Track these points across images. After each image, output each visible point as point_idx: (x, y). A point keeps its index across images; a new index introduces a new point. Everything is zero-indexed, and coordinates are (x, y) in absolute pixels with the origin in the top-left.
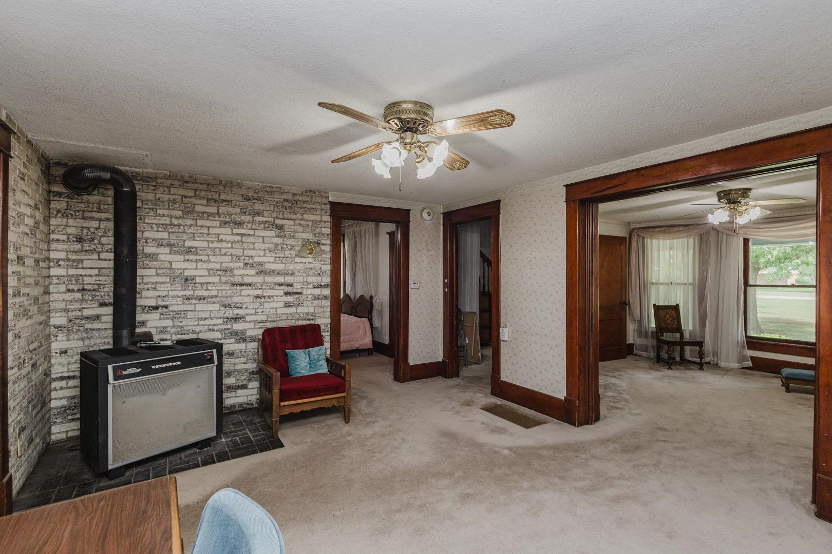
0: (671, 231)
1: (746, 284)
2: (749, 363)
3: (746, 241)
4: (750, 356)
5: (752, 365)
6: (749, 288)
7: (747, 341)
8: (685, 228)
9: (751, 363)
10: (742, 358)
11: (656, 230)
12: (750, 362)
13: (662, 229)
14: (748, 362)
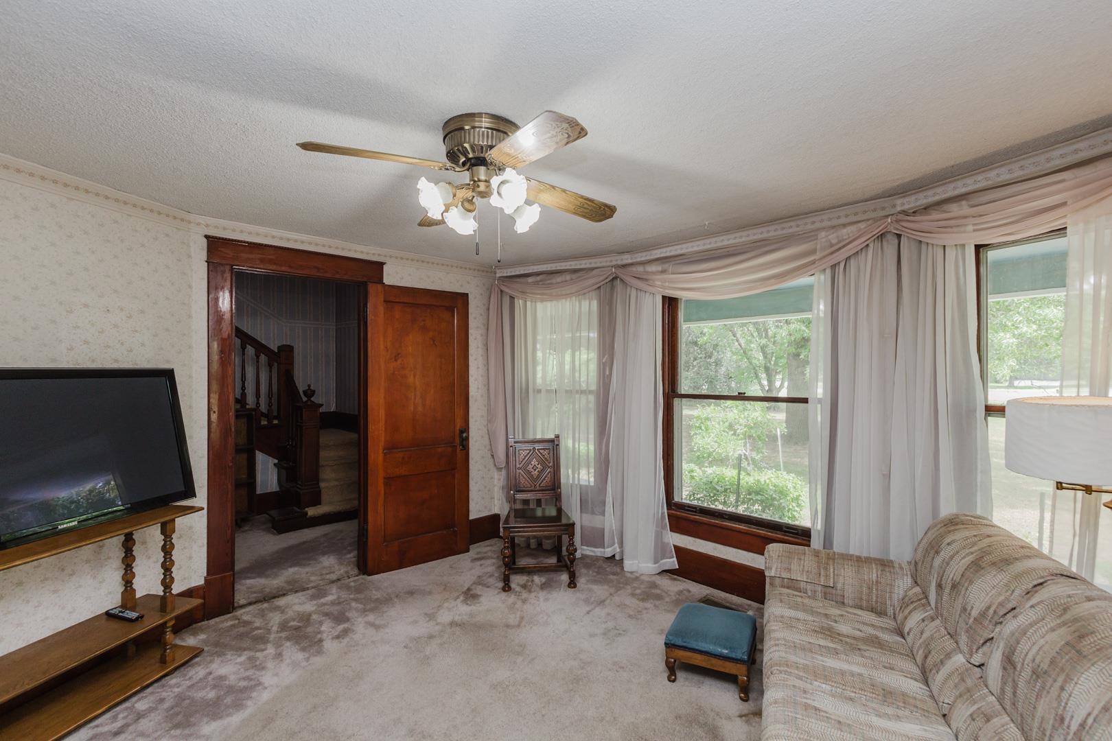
0: (554, 281)
1: (671, 392)
2: (672, 563)
3: (671, 304)
4: (675, 547)
5: (677, 567)
6: (676, 401)
7: (669, 515)
8: (574, 276)
9: (676, 563)
10: (660, 552)
11: (530, 280)
12: (675, 559)
13: (539, 278)
14: (672, 560)
